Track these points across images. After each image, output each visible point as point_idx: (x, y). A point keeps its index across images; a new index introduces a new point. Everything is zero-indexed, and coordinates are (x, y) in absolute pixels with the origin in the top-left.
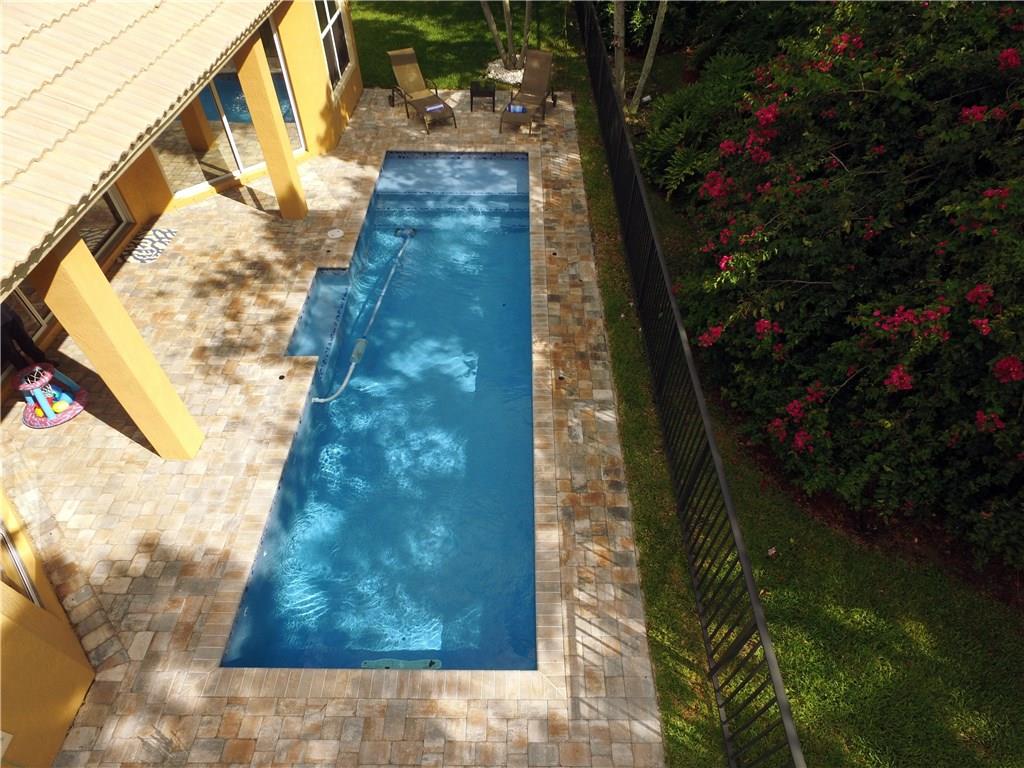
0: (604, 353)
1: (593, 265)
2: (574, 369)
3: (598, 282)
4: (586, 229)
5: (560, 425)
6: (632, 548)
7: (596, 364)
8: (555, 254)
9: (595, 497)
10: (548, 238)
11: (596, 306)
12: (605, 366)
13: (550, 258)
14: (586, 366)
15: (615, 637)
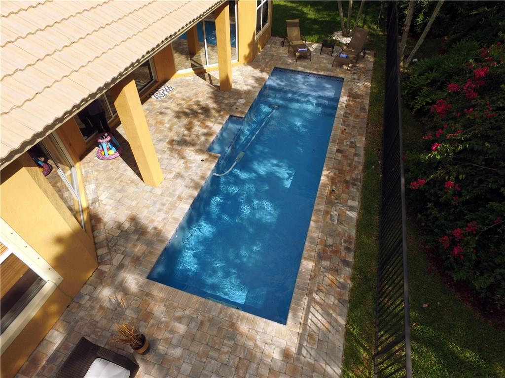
0: (359, 183)
1: (364, 139)
2: (341, 187)
3: (364, 147)
4: (365, 120)
5: (327, 213)
6: (349, 282)
7: (353, 187)
8: (345, 130)
9: (336, 252)
10: (344, 121)
11: (360, 160)
12: (357, 189)
13: (342, 131)
14: (348, 187)
15: (329, 322)
